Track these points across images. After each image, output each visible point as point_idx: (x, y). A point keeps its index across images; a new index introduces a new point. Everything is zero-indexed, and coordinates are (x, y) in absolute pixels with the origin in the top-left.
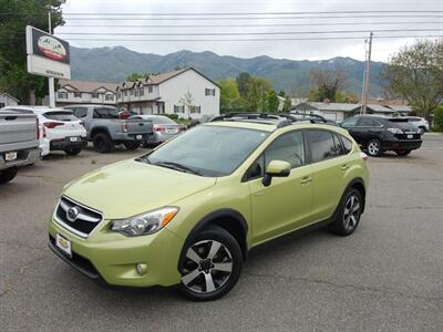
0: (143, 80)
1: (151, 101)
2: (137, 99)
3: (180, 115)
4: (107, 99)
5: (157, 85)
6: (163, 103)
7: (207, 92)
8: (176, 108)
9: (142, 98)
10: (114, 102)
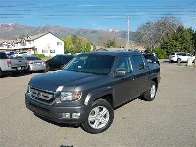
0: (26, 38)
1: (30, 48)
2: (23, 47)
3: (45, 55)
4: (8, 47)
5: (33, 40)
6: (36, 49)
7: (58, 43)
8: (43, 51)
9: (26, 47)
10: (12, 49)
